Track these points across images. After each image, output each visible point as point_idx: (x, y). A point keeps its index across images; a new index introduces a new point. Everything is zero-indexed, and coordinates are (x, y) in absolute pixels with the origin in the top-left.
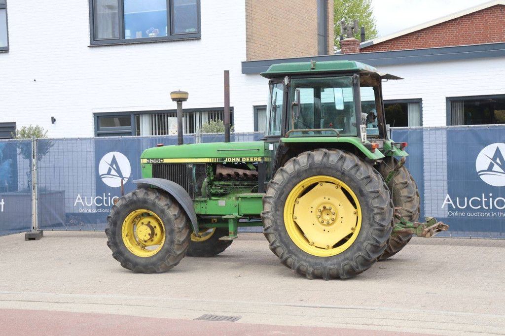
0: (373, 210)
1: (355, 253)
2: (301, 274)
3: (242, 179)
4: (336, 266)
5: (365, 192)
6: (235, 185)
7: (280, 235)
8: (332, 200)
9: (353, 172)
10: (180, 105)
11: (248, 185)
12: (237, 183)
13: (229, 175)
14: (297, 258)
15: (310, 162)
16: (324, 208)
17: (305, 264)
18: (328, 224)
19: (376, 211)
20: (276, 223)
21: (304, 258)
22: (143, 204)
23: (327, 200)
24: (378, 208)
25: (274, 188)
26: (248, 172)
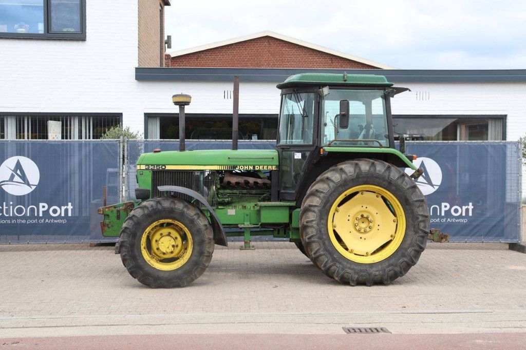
0: (418, 218)
1: (399, 259)
2: (344, 281)
3: (252, 188)
4: (381, 272)
5: (411, 201)
6: (243, 194)
7: (324, 244)
8: (370, 209)
9: (399, 182)
10: (182, 109)
11: (256, 194)
12: (245, 191)
13: (237, 183)
14: (341, 266)
15: (357, 171)
16: (362, 216)
17: (349, 271)
18: (365, 232)
19: (421, 219)
20: (320, 231)
21: (348, 265)
22: (170, 213)
23: (364, 208)
24: (422, 216)
25: (319, 197)
26: (259, 181)
